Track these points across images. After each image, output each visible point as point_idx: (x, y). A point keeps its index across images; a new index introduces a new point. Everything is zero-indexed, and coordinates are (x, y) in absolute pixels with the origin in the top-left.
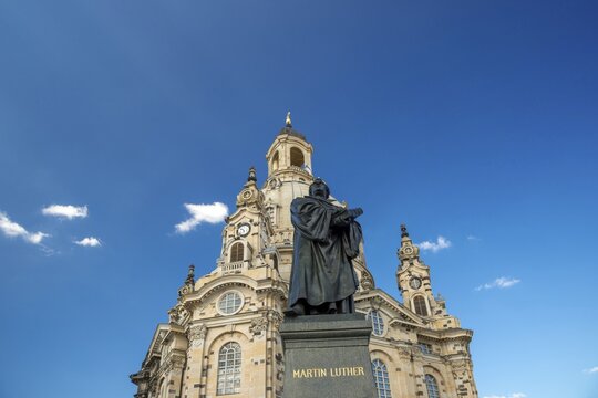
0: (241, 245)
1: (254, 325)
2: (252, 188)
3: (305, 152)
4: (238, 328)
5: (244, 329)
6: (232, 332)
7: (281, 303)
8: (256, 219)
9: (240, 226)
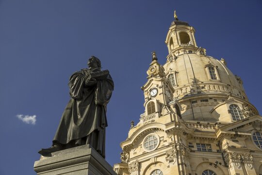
0: (153, 103)
1: (169, 156)
2: (155, 64)
3: (189, 34)
4: (159, 159)
5: (162, 159)
6: (156, 163)
8: (160, 84)
9: (151, 90)
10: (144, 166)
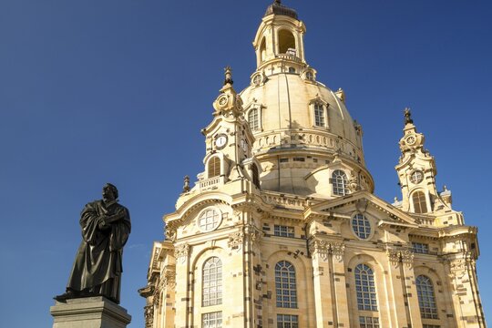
0: (218, 159)
1: (232, 240)
2: (228, 92)
3: (295, 34)
4: (218, 244)
5: (223, 244)
6: (213, 248)
7: (259, 215)
9: (216, 137)
10: (196, 250)
